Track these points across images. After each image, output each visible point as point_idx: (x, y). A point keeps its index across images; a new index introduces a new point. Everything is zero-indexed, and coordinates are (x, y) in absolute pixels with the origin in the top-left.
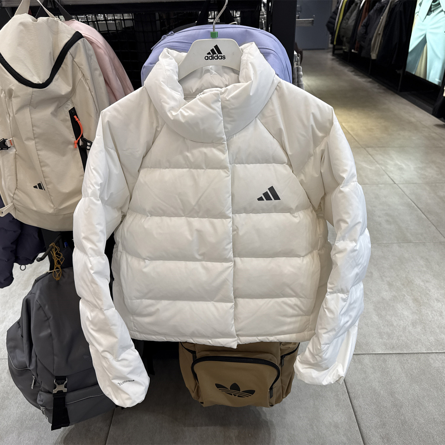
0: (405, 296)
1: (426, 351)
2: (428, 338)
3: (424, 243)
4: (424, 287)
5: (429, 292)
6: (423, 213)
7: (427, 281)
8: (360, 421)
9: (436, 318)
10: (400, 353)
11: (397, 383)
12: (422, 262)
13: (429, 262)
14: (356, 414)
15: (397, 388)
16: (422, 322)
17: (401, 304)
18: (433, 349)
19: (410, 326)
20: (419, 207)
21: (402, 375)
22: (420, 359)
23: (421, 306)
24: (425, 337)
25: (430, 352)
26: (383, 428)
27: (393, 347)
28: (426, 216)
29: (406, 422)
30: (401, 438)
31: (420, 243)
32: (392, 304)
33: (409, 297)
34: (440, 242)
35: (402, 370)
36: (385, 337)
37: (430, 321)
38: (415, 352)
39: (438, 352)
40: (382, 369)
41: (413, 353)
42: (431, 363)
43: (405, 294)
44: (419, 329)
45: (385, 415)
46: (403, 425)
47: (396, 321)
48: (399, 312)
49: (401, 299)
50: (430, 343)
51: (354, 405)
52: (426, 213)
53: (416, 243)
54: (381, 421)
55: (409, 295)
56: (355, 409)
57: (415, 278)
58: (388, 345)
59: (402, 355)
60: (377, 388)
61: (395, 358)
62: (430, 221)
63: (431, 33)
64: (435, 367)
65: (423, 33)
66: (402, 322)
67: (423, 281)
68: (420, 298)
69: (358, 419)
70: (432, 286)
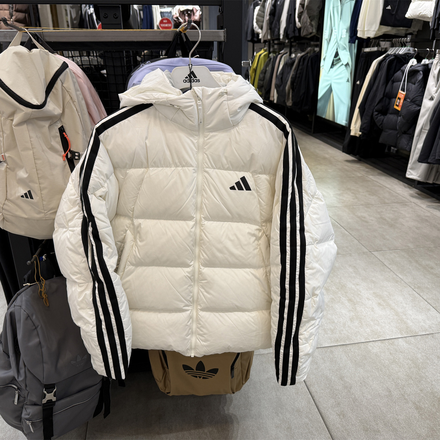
0: (341, 298)
1: (365, 340)
2: (365, 330)
3: (350, 254)
4: (356, 289)
5: (360, 293)
6: (346, 230)
7: (357, 285)
8: (318, 404)
9: (369, 313)
10: (344, 345)
11: (345, 369)
12: (351, 270)
13: (357, 269)
14: (314, 398)
15: (345, 372)
16: (358, 318)
17: (338, 304)
18: (370, 338)
19: (348, 321)
20: (342, 225)
21: (348, 362)
22: (361, 347)
23: (355, 305)
24: (362, 329)
25: (368, 341)
26: (338, 407)
27: (337, 340)
28: (348, 232)
29: (357, 399)
30: (354, 413)
31: (347, 254)
32: (330, 305)
33: (344, 298)
34: (364, 253)
35: (347, 358)
36: (329, 332)
37: (365, 316)
38: (356, 342)
39: (374, 340)
40: (331, 359)
41: (354, 343)
42: (370, 350)
43: (341, 296)
44: (356, 323)
45: (339, 396)
46: (354, 402)
47: (336, 318)
48: (338, 311)
49: (338, 300)
50: (367, 334)
51: (311, 391)
52: (348, 230)
53: (343, 254)
54: (336, 401)
55: (344, 297)
56: (313, 394)
57: (347, 283)
58: (333, 339)
59: (345, 346)
60: (328, 375)
61: (340, 349)
62: (353, 236)
63: (335, 83)
64: (374, 353)
65: (329, 83)
66: (341, 319)
67: (354, 284)
68: (353, 298)
69: (316, 402)
70: (362, 287)
